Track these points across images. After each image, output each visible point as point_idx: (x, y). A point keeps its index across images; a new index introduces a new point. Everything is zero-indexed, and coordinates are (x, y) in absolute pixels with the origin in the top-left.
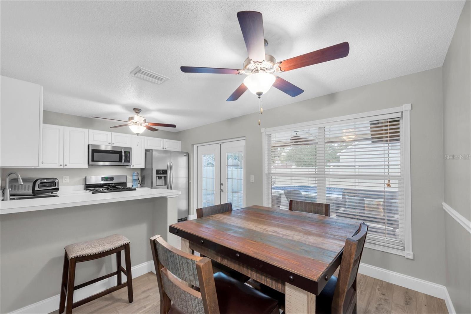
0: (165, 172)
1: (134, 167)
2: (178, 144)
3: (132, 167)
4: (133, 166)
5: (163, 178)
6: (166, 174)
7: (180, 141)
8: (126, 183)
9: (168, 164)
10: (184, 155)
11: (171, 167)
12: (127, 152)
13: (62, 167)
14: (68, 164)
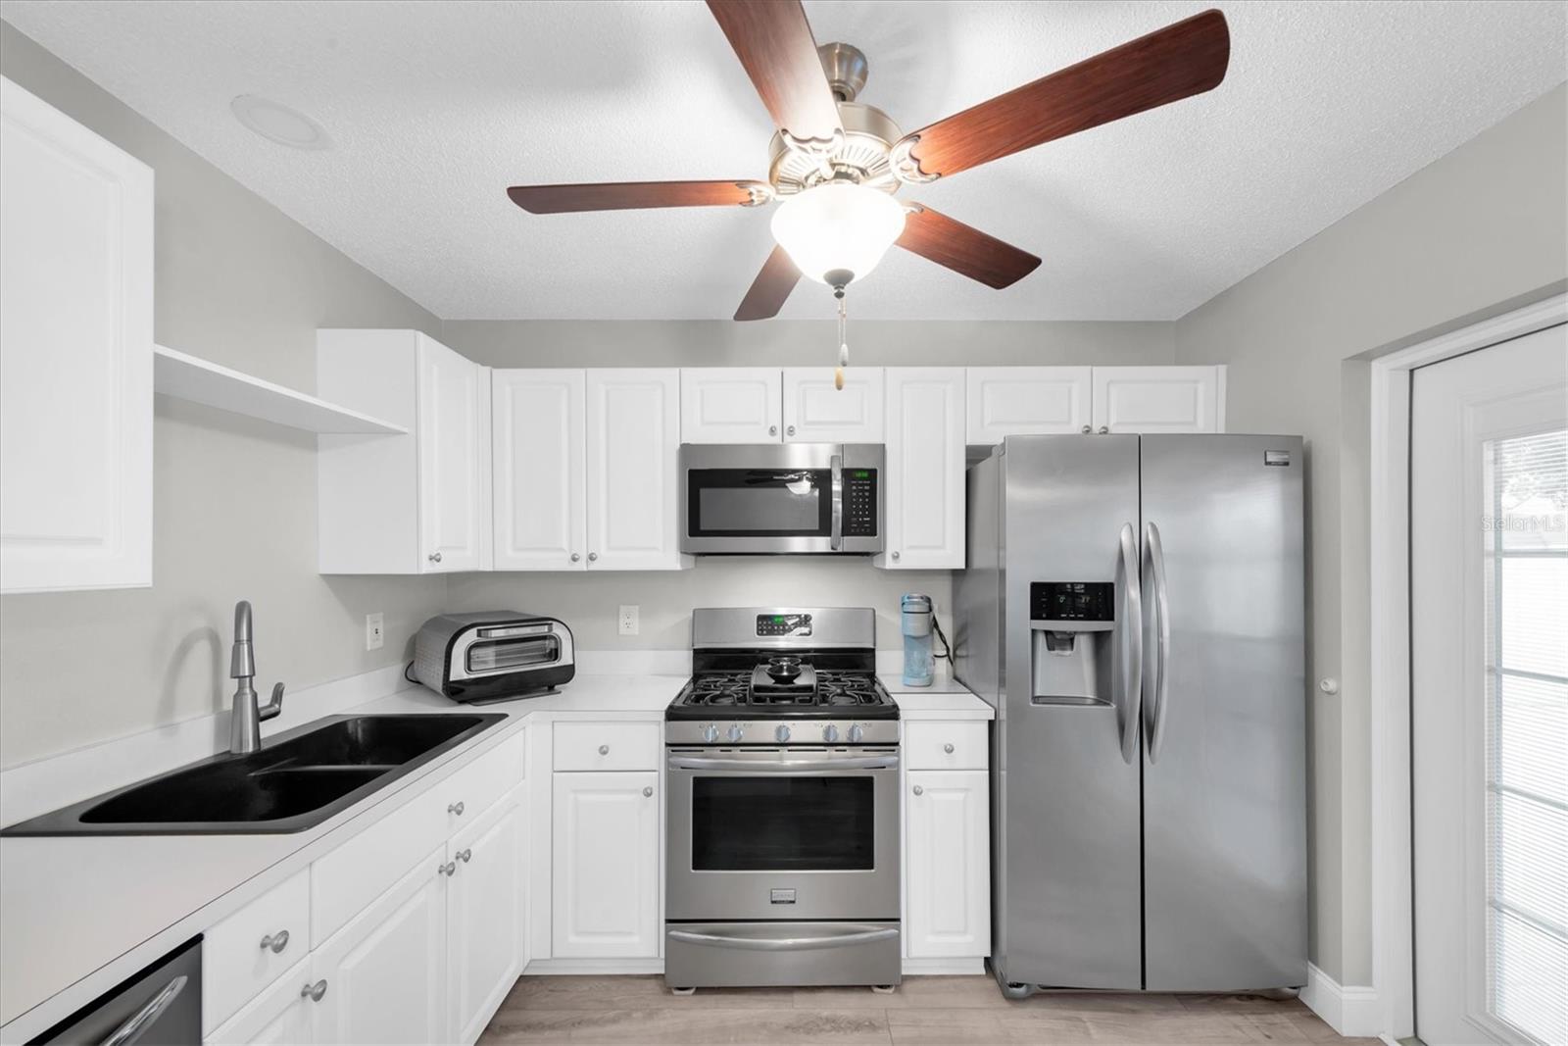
0: (1098, 601)
1: (903, 564)
2: (1201, 387)
3: (890, 564)
4: (896, 557)
5: (1084, 644)
6: (1111, 618)
7: (1222, 369)
8: (872, 651)
9: (1125, 537)
10: (1267, 463)
11: (1146, 563)
12: (859, 475)
13: (582, 566)
14: (602, 552)
